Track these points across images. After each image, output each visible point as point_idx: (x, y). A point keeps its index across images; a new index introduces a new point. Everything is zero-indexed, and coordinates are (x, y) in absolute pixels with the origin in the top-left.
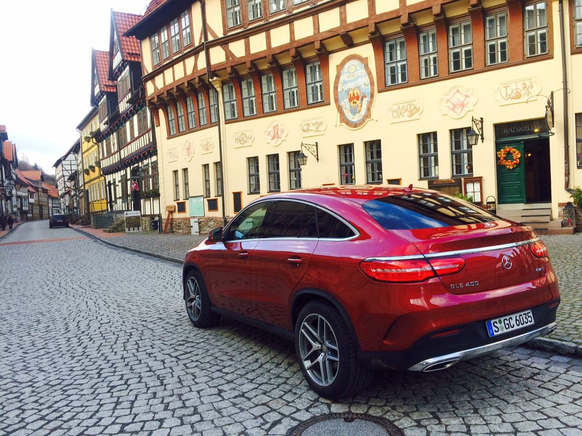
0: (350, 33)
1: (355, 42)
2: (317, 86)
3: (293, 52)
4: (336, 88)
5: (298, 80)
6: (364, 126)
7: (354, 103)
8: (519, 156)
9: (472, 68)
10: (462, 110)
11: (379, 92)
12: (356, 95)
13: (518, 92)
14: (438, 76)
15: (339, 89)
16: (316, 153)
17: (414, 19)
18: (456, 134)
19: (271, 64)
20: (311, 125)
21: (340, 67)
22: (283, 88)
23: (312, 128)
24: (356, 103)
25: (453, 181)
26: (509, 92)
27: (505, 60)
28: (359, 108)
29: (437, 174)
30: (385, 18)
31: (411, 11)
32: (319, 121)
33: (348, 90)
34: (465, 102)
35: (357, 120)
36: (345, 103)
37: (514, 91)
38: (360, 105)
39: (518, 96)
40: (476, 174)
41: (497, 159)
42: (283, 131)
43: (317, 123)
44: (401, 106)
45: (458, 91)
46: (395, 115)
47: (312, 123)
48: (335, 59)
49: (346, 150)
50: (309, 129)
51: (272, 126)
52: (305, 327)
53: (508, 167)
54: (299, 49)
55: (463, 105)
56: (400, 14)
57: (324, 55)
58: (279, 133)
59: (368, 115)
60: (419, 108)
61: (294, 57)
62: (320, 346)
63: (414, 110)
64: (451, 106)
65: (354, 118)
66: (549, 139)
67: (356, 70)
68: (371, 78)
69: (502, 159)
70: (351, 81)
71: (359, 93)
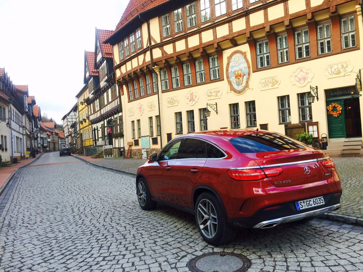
0: (234, 38)
1: (238, 43)
2: (216, 69)
3: (201, 50)
4: (227, 70)
5: (205, 66)
6: (244, 93)
7: (238, 79)
8: (341, 109)
9: (310, 56)
10: (304, 82)
11: (253, 72)
12: (239, 74)
13: (338, 70)
14: (289, 62)
15: (229, 71)
16: (216, 109)
17: (273, 28)
18: (301, 96)
19: (188, 57)
20: (213, 93)
21: (229, 58)
22: (195, 71)
23: (213, 94)
24: (239, 79)
25: (300, 125)
26: (333, 70)
27: (330, 51)
28: (241, 82)
29: (290, 120)
30: (256, 29)
31: (271, 24)
32: (217, 90)
33: (235, 72)
34: (306, 77)
35: (240, 89)
36: (233, 79)
37: (336, 70)
38: (242, 80)
39: (339, 73)
40: (314, 120)
41: (327, 111)
42: (196, 97)
43: (216, 91)
44: (267, 80)
45: (301, 70)
46: (263, 85)
47: (213, 91)
48: (226, 54)
49: (234, 107)
50: (212, 95)
51: (190, 94)
52: (200, 207)
53: (334, 115)
54: (204, 48)
55: (305, 79)
56: (265, 26)
57: (220, 51)
58: (194, 97)
59: (247, 86)
60: (278, 81)
61: (202, 53)
62: (208, 216)
63: (274, 82)
64: (298, 79)
65: (238, 88)
66: (359, 98)
67: (239, 59)
68: (248, 64)
69: (330, 111)
70: (236, 66)
71: (241, 73)
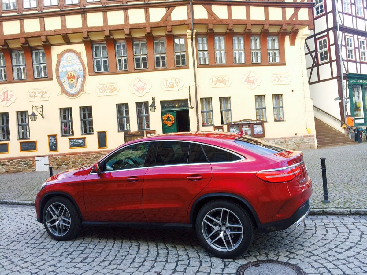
0: (68, 35)
1: (71, 41)
3: (23, 41)
5: (25, 60)
6: (79, 97)
7: (71, 80)
8: (174, 119)
9: (147, 68)
10: (143, 91)
11: (89, 76)
13: (172, 84)
14: (128, 70)
15: (60, 70)
16: (42, 113)
18: (139, 105)
19: (3, 46)
20: (37, 93)
21: (60, 56)
22: (12, 65)
23: (37, 95)
24: (73, 81)
25: (139, 133)
26: (168, 84)
27: (165, 66)
28: (75, 85)
29: (128, 128)
30: (94, 30)
31: (111, 29)
32: (44, 90)
33: (67, 72)
34: (145, 87)
35: (74, 92)
37: (171, 84)
38: (76, 82)
39: (173, 87)
40: (152, 128)
41: (163, 120)
42: (12, 96)
43: (42, 92)
44: (105, 86)
45: (140, 80)
46: (101, 91)
47: (38, 92)
48: (56, 51)
49: (66, 113)
51: (2, 92)
53: (168, 125)
54: (27, 39)
55: (143, 89)
56: (104, 29)
57: (47, 46)
58: (9, 97)
59: (82, 89)
60: (117, 88)
61: (23, 44)
63: (113, 89)
64: (137, 89)
65: (71, 91)
66: (189, 110)
67: (73, 59)
68: (84, 66)
69: (165, 120)
70: (69, 66)
71: (75, 75)
